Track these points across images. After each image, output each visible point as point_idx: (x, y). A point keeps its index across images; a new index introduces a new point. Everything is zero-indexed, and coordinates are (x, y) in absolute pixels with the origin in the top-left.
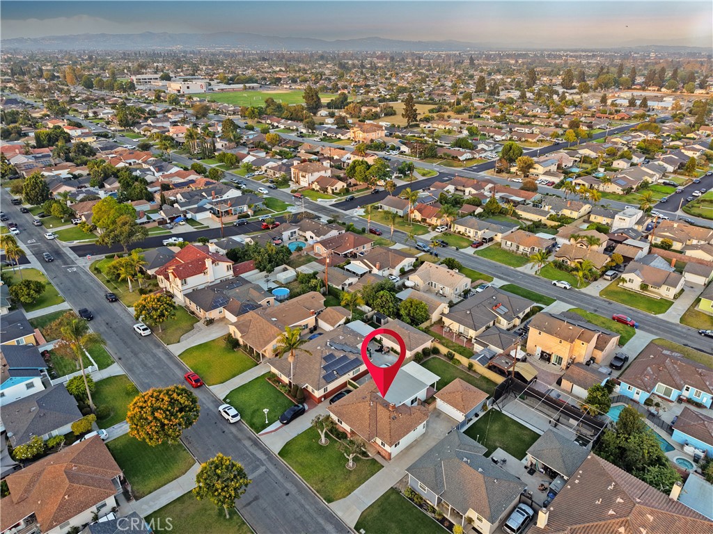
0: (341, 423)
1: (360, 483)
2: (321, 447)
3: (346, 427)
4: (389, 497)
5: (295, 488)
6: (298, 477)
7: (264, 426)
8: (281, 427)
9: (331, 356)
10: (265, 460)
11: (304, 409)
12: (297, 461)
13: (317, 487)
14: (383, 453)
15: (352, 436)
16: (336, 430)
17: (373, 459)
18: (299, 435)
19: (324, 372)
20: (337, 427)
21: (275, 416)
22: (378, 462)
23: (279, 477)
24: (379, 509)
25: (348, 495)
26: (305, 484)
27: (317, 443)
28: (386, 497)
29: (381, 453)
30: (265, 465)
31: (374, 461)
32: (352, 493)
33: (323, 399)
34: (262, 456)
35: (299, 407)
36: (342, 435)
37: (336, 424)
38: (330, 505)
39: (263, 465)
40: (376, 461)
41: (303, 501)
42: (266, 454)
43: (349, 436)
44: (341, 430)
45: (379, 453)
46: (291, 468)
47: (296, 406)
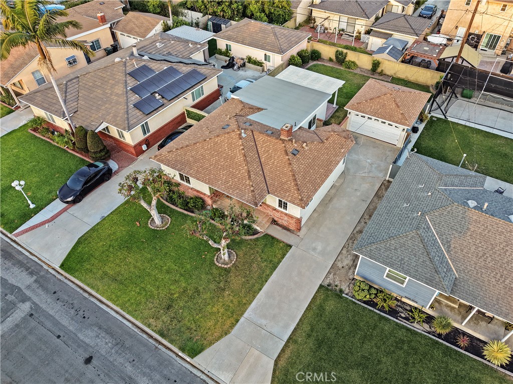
0: (188, 181)
1: (253, 292)
2: (156, 234)
3: (199, 187)
4: (321, 308)
5: (108, 339)
6: (112, 309)
7: (27, 215)
8: (64, 210)
9: (145, 69)
10: (28, 287)
11: (110, 170)
12: (106, 274)
13: (160, 325)
14: (284, 221)
15: (214, 202)
16: (180, 196)
17: (267, 236)
18: (104, 219)
19: (135, 98)
20: (181, 189)
21: (49, 193)
22: (278, 241)
23: (65, 322)
24: (311, 343)
25: (233, 326)
26: (130, 321)
27: (146, 226)
28: (316, 309)
29: (280, 222)
30: (29, 299)
31: (270, 240)
32: (242, 320)
33: (144, 147)
34: (21, 279)
35: (97, 167)
36: (196, 204)
37: (178, 185)
38: (198, 360)
39: (25, 299)
40: (273, 238)
41: (129, 369)
42: (31, 274)
43: (209, 201)
44: (191, 194)
45: (274, 222)
46: (94, 293)
47: (90, 165)
